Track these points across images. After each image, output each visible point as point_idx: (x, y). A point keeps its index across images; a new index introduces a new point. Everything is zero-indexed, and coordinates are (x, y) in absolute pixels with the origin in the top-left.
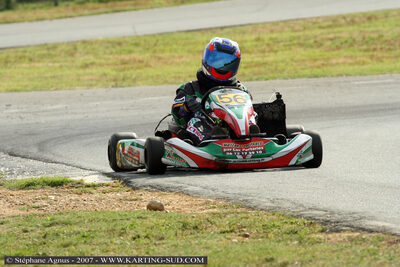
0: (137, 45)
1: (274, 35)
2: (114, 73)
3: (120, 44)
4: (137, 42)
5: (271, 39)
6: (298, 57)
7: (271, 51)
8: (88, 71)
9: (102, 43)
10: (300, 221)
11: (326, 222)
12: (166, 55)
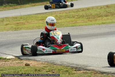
0: (21, 18)
1: (61, 15)
2: (15, 27)
3: (16, 18)
4: (21, 17)
5: (60, 16)
8: (7, 26)
9: (11, 18)
12: (30, 21)
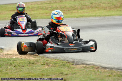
6: (41, 12)
7: (32, 10)
10: (65, 61)
11: (73, 62)
